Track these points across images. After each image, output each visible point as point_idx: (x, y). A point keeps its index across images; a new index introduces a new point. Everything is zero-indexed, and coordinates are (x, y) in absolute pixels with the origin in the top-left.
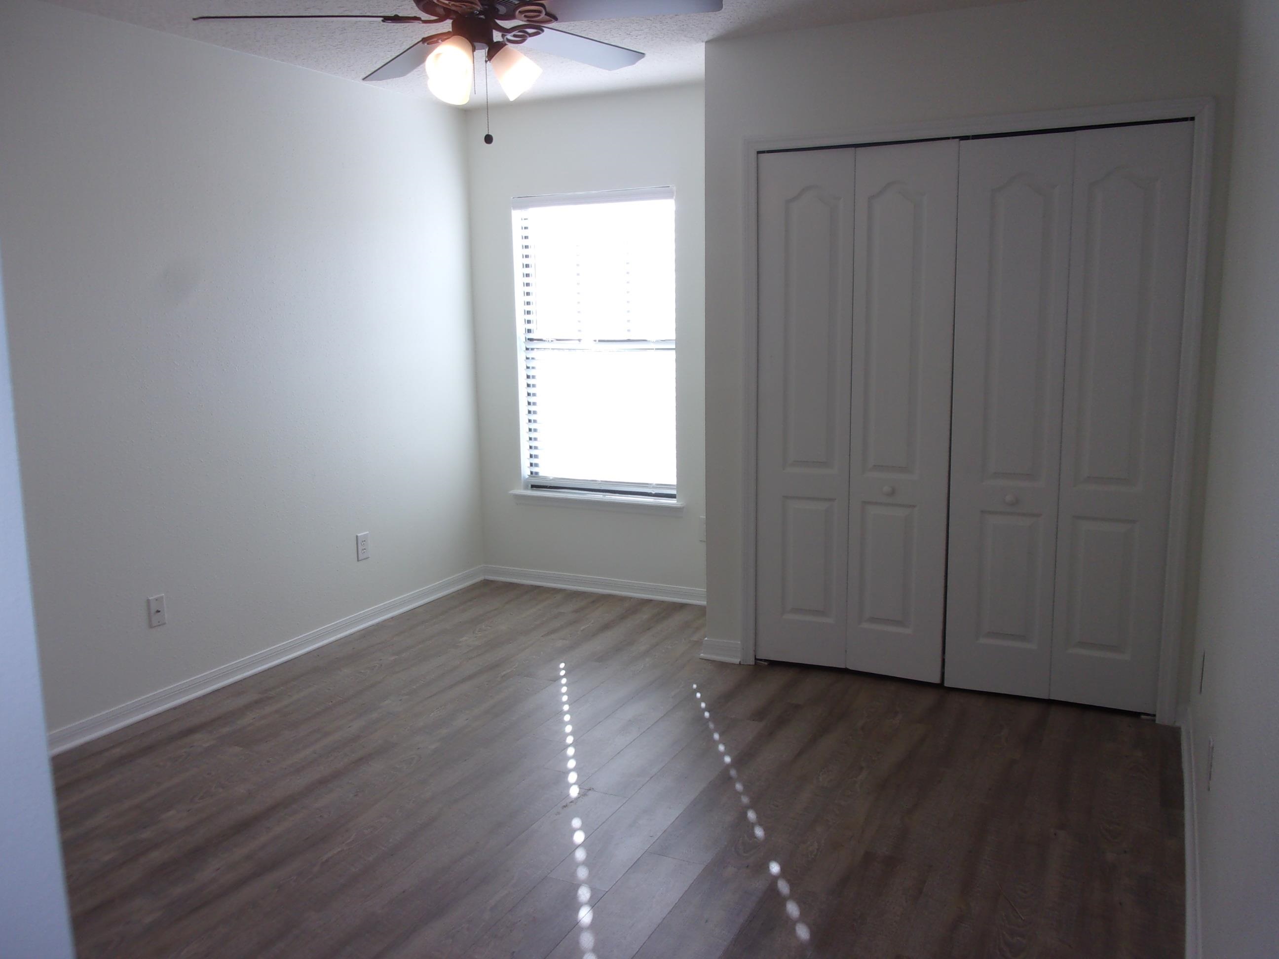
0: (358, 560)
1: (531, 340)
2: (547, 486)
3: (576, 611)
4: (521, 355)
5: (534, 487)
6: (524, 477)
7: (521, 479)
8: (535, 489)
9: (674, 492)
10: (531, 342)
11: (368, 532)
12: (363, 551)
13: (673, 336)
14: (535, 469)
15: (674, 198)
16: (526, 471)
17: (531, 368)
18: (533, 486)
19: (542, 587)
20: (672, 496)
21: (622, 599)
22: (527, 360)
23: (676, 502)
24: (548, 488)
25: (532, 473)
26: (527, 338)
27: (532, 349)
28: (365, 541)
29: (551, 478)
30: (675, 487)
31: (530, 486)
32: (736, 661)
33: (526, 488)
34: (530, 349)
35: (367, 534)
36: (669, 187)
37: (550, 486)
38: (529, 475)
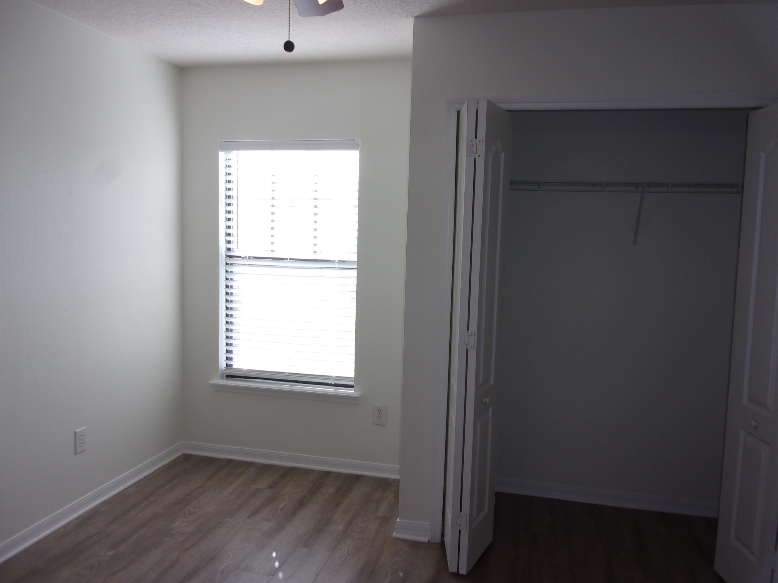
0: (76, 454)
1: (231, 257)
2: (242, 376)
3: (271, 487)
4: (222, 269)
5: (230, 377)
6: (221, 369)
7: (219, 370)
8: (229, 378)
9: (352, 383)
10: (230, 258)
11: (85, 427)
12: (80, 445)
13: (355, 258)
14: (229, 362)
15: (359, 149)
16: (223, 363)
17: (230, 279)
18: (228, 376)
19: (236, 460)
20: (352, 386)
21: (307, 472)
22: (227, 273)
23: (353, 391)
24: (243, 378)
25: (227, 365)
26: (227, 255)
27: (231, 264)
28: (82, 436)
29: (245, 370)
30: (354, 380)
31: (225, 376)
32: (425, 539)
33: (222, 378)
34: (229, 264)
35: (85, 429)
36: (355, 140)
37: (244, 377)
38: (225, 367)
